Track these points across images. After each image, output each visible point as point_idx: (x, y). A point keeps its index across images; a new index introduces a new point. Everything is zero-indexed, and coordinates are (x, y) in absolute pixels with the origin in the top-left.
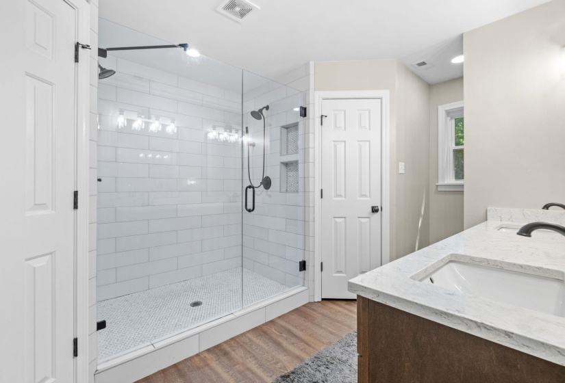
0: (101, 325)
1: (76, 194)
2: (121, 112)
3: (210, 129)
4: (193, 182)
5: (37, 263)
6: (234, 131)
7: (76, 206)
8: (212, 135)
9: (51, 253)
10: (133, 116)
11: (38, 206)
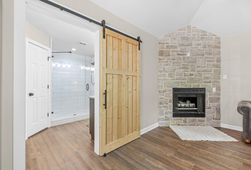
0: (52, 113)
1: (48, 86)
2: (54, 63)
3: (81, 66)
4: (76, 83)
5: (43, 98)
6: (88, 67)
7: (48, 88)
8: (82, 68)
9: (44, 96)
10: (58, 63)
11: (43, 88)
